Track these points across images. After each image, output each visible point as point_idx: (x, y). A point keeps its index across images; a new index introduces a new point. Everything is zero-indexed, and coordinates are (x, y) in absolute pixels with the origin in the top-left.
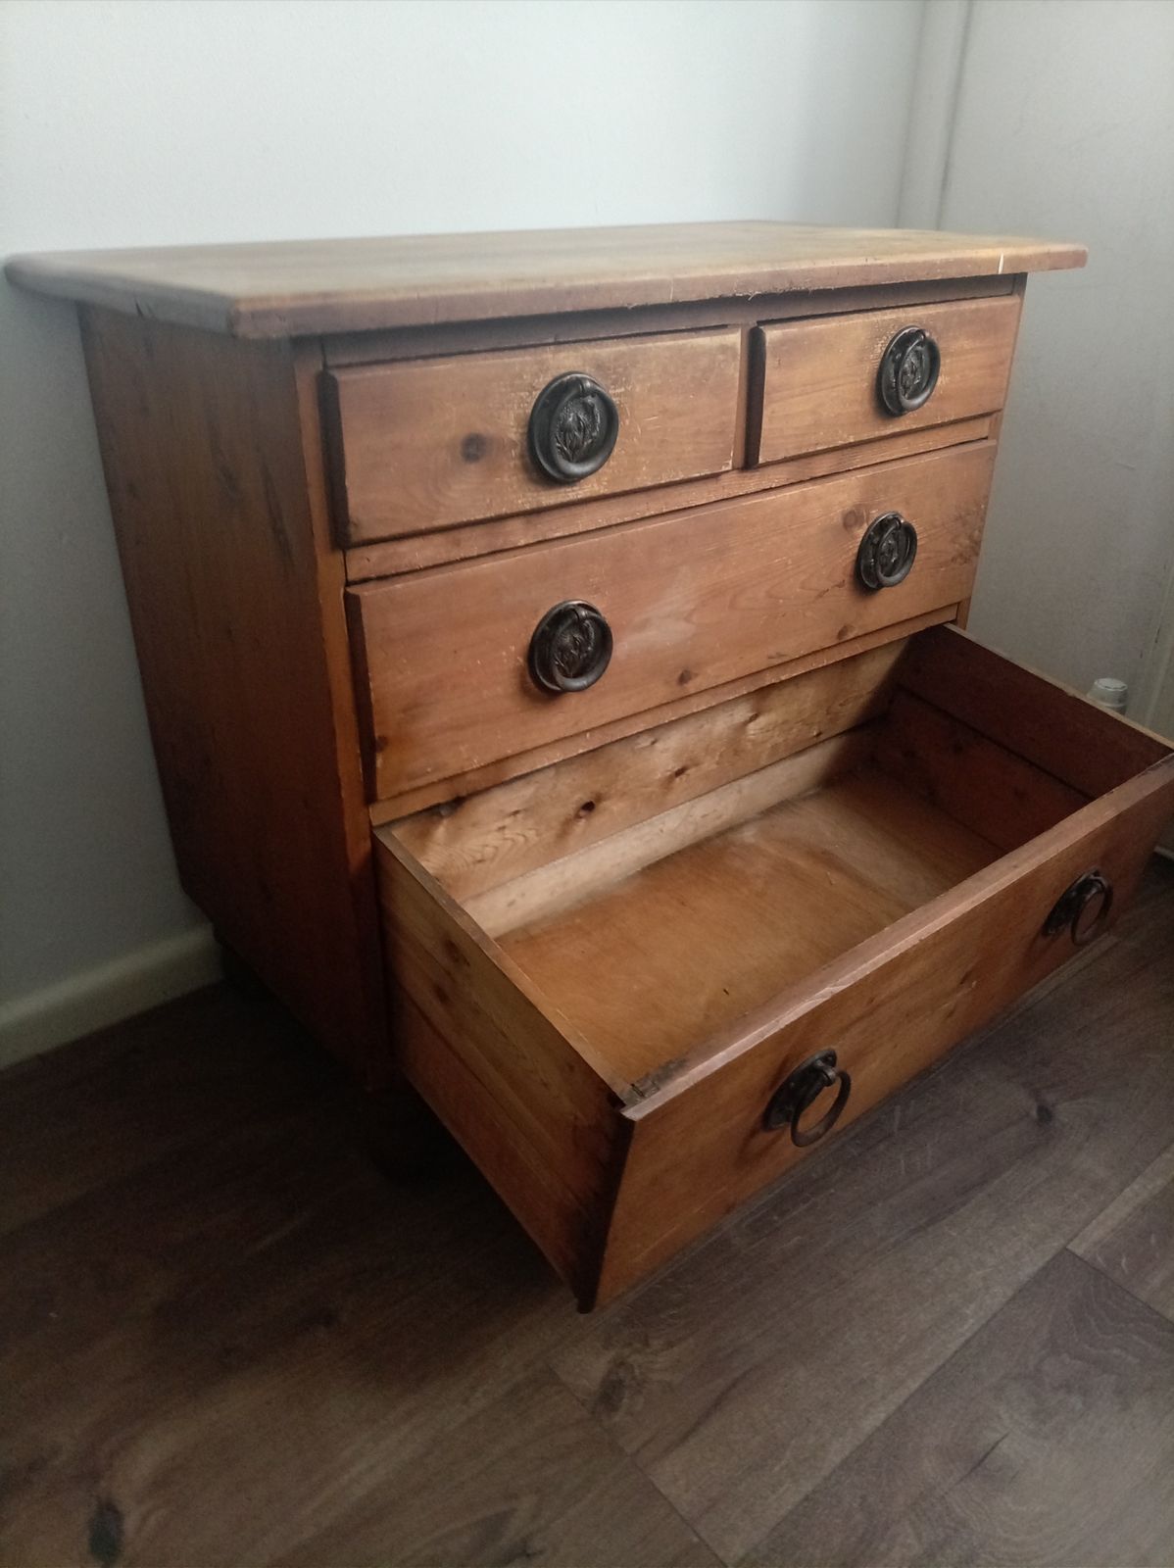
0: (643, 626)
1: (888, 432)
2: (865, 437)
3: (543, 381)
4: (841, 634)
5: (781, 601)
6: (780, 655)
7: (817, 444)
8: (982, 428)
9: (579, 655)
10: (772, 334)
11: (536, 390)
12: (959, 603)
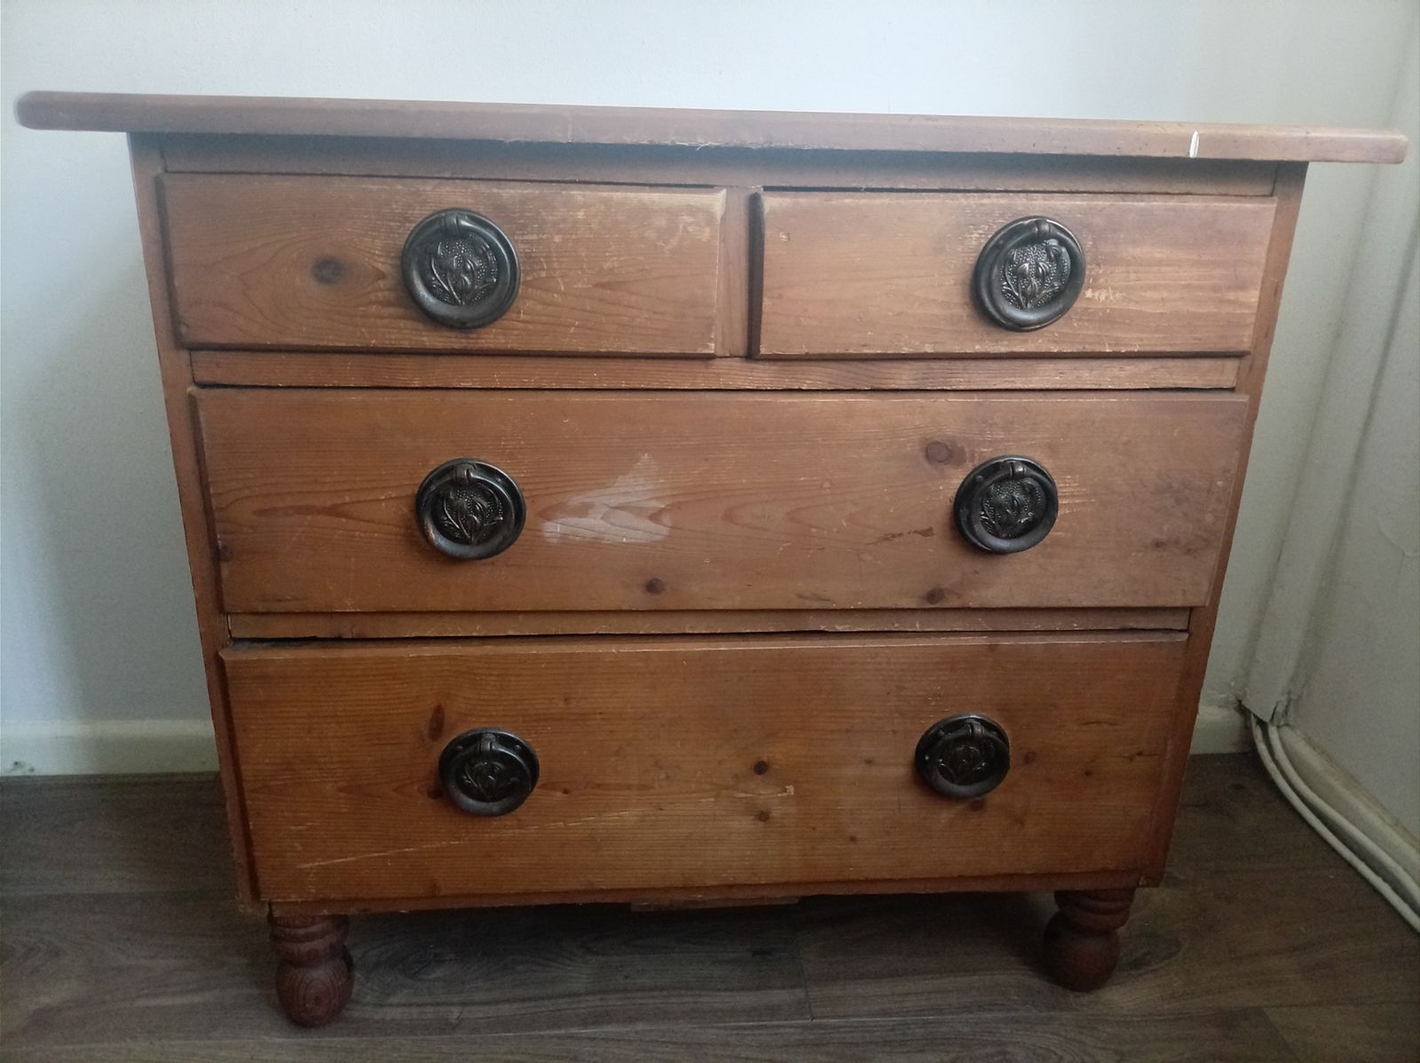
0: (583, 511)
1: (1003, 348)
2: (956, 349)
3: (420, 214)
4: (933, 596)
5: (814, 530)
6: (819, 599)
7: (865, 346)
8: (1226, 373)
9: (482, 523)
10: (771, 203)
11: (411, 222)
12: (1191, 609)
